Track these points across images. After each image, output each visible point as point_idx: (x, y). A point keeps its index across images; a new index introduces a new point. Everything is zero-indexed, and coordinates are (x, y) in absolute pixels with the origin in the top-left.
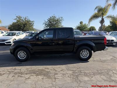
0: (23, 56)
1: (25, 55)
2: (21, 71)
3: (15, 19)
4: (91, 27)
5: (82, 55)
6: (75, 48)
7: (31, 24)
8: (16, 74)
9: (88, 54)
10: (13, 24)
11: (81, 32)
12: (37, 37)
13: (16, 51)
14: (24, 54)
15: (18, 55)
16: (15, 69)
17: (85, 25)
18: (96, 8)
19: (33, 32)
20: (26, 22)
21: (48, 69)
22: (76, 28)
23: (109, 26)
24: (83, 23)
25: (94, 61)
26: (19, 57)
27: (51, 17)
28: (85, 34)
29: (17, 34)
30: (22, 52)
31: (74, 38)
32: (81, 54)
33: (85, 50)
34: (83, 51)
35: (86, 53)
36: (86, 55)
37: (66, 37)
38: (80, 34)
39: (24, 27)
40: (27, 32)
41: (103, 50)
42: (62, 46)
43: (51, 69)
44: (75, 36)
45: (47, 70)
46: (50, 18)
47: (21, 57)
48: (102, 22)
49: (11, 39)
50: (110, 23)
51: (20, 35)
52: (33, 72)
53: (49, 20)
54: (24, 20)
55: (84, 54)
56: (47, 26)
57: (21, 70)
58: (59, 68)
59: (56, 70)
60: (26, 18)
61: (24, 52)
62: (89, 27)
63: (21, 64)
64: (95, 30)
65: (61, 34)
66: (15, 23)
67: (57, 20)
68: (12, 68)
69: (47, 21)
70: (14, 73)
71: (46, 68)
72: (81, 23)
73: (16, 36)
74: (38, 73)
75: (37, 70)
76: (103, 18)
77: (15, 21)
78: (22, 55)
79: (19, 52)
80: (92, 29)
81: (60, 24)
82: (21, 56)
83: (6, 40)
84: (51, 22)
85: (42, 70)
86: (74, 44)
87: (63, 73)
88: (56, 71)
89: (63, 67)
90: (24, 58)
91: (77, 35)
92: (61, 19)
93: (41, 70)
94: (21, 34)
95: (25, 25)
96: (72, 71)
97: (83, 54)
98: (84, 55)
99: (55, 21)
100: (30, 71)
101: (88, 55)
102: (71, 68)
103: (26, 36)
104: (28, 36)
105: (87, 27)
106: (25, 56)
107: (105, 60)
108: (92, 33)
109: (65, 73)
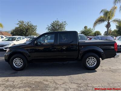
0: (19, 64)
1: (22, 63)
2: (14, 84)
3: (18, 24)
4: (96, 32)
5: (88, 64)
6: (80, 55)
7: (33, 28)
8: (7, 88)
9: (95, 62)
10: (15, 29)
11: (86, 37)
12: (35, 42)
13: (11, 59)
14: (21, 61)
15: (14, 63)
16: (8, 81)
17: (90, 29)
18: (101, 11)
19: (35, 37)
20: (29, 27)
21: (47, 81)
22: (81, 33)
23: (115, 31)
24: (88, 28)
25: (103, 70)
26: (14, 65)
27: (55, 21)
28: (91, 39)
29: (18, 39)
30: (18, 59)
31: (79, 43)
32: (88, 62)
33: (92, 57)
34: (89, 59)
35: (94, 61)
36: (93, 64)
37: (69, 42)
38: (85, 39)
39: (27, 31)
40: (29, 37)
41: (114, 57)
42: (65, 52)
43: (51, 81)
44: (80, 41)
45: (45, 83)
46: (53, 22)
47: (17, 66)
48: (108, 26)
49: (10, 44)
50: (116, 27)
51: (21, 40)
52: (29, 84)
53: (52, 25)
54: (26, 24)
55: (91, 62)
56: (50, 30)
57: (14, 82)
58: (60, 81)
59: (57, 82)
60: (28, 23)
61: (20, 60)
62: (94, 31)
63: (16, 74)
64: (101, 34)
65: (64, 39)
66: (18, 28)
67: (61, 25)
68: (5, 79)
69: (50, 25)
70: (5, 87)
71: (44, 80)
72: (85, 27)
73: (16, 41)
74: (34, 86)
75: (33, 83)
76: (110, 22)
77: (18, 26)
78: (18, 62)
79: (15, 60)
80: (97, 34)
81: (63, 29)
82: (17, 64)
83: (5, 45)
84: (54, 27)
85: (40, 82)
86: (79, 50)
87: (65, 87)
88: (56, 84)
89: (66, 78)
90: (20, 66)
91: (82, 39)
92: (64, 23)
93: (38, 82)
94: (22, 38)
95: (27, 30)
96: (77, 85)
97: (89, 62)
98: (90, 64)
99: (58, 26)
100: (25, 83)
101: (96, 64)
102: (75, 80)
103: (27, 41)
104: (29, 41)
105: (92, 32)
106: (22, 65)
107: (115, 69)
108: (98, 38)
109: (67, 87)
